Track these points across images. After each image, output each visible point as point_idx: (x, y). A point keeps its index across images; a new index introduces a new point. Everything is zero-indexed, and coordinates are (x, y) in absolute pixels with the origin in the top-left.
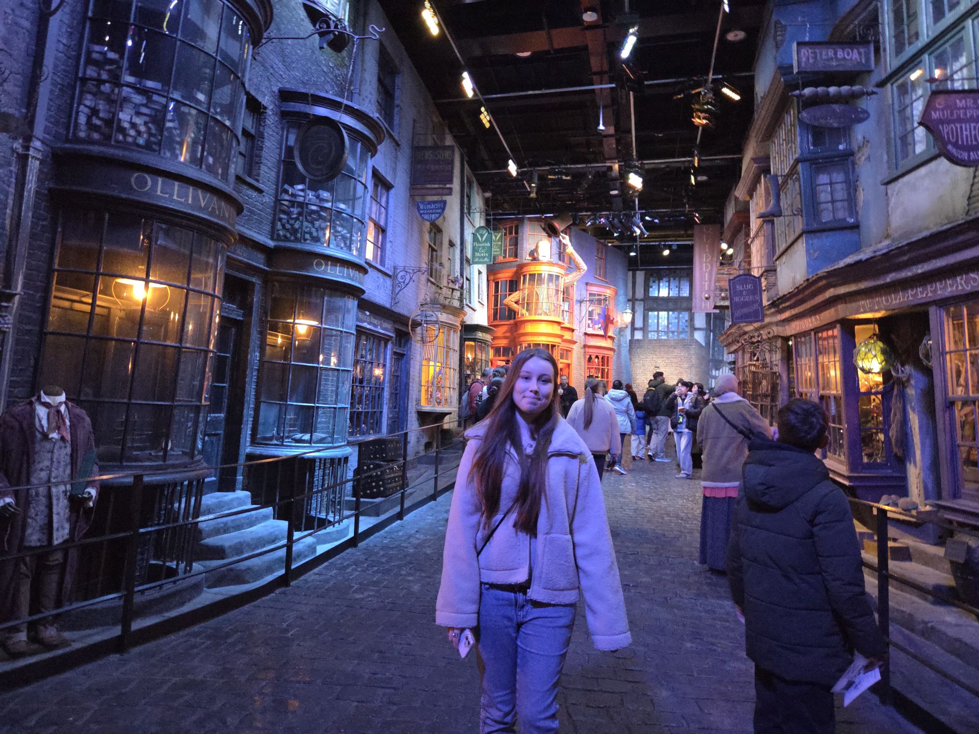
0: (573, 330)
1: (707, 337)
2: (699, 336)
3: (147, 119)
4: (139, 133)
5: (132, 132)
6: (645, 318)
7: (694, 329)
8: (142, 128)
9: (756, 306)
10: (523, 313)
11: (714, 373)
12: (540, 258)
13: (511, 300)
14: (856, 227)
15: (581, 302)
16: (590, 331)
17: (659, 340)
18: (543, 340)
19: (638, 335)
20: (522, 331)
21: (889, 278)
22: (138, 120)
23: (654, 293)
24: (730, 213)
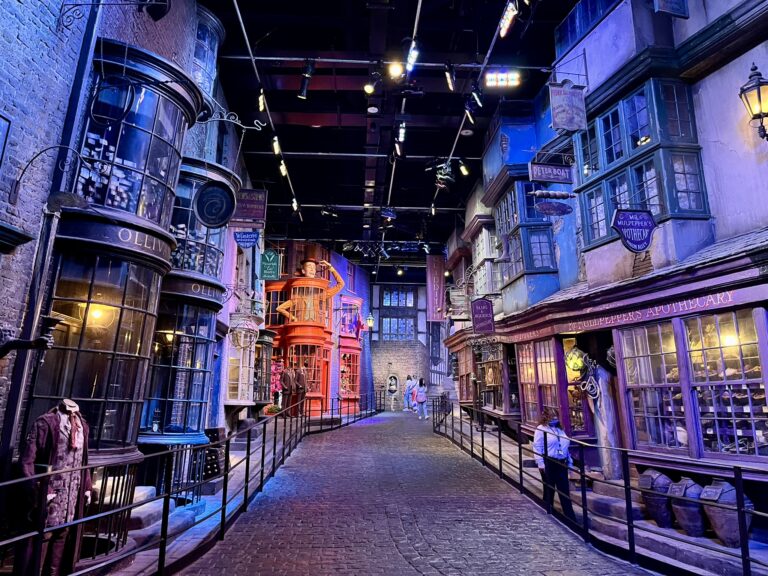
0: (331, 333)
1: (428, 339)
2: (422, 338)
3: (126, 188)
4: (122, 199)
5: (118, 198)
6: (380, 324)
7: (417, 332)
8: (125, 196)
9: (490, 321)
10: (294, 320)
11: (433, 368)
12: (308, 274)
13: (282, 308)
14: (556, 272)
15: (337, 310)
16: (343, 334)
17: (391, 341)
18: (309, 342)
19: (375, 337)
20: (292, 334)
21: (588, 310)
22: (121, 190)
23: (387, 303)
24: (452, 249)
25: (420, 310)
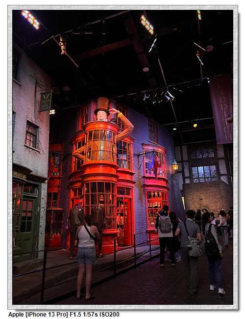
0: (132, 174)
1: (229, 179)
6: (190, 171)
7: (219, 175)
13: (77, 152)
15: (138, 155)
16: (148, 175)
17: (200, 183)
19: (188, 181)
20: (85, 173)
25: (220, 159)
